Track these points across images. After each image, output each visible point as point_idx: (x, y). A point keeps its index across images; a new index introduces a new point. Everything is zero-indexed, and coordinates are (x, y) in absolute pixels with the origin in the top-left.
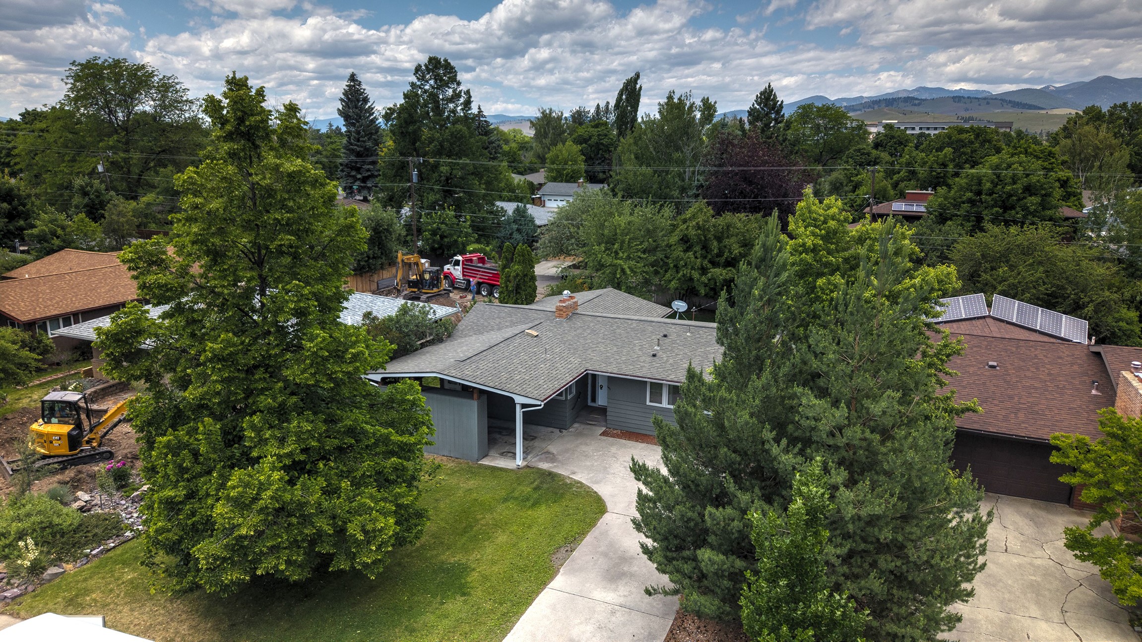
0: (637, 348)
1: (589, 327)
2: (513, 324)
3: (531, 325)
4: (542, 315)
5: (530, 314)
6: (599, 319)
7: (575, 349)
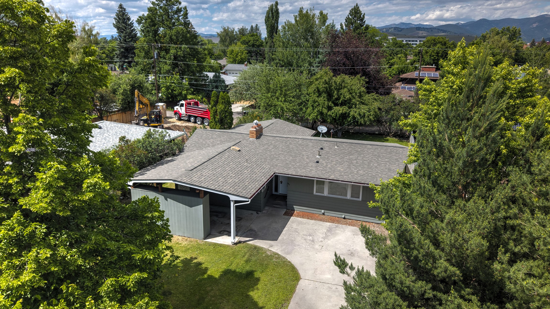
0: (305, 157)
1: (271, 144)
2: (222, 142)
3: (234, 143)
4: (240, 136)
5: (233, 136)
6: (277, 138)
7: (265, 159)
